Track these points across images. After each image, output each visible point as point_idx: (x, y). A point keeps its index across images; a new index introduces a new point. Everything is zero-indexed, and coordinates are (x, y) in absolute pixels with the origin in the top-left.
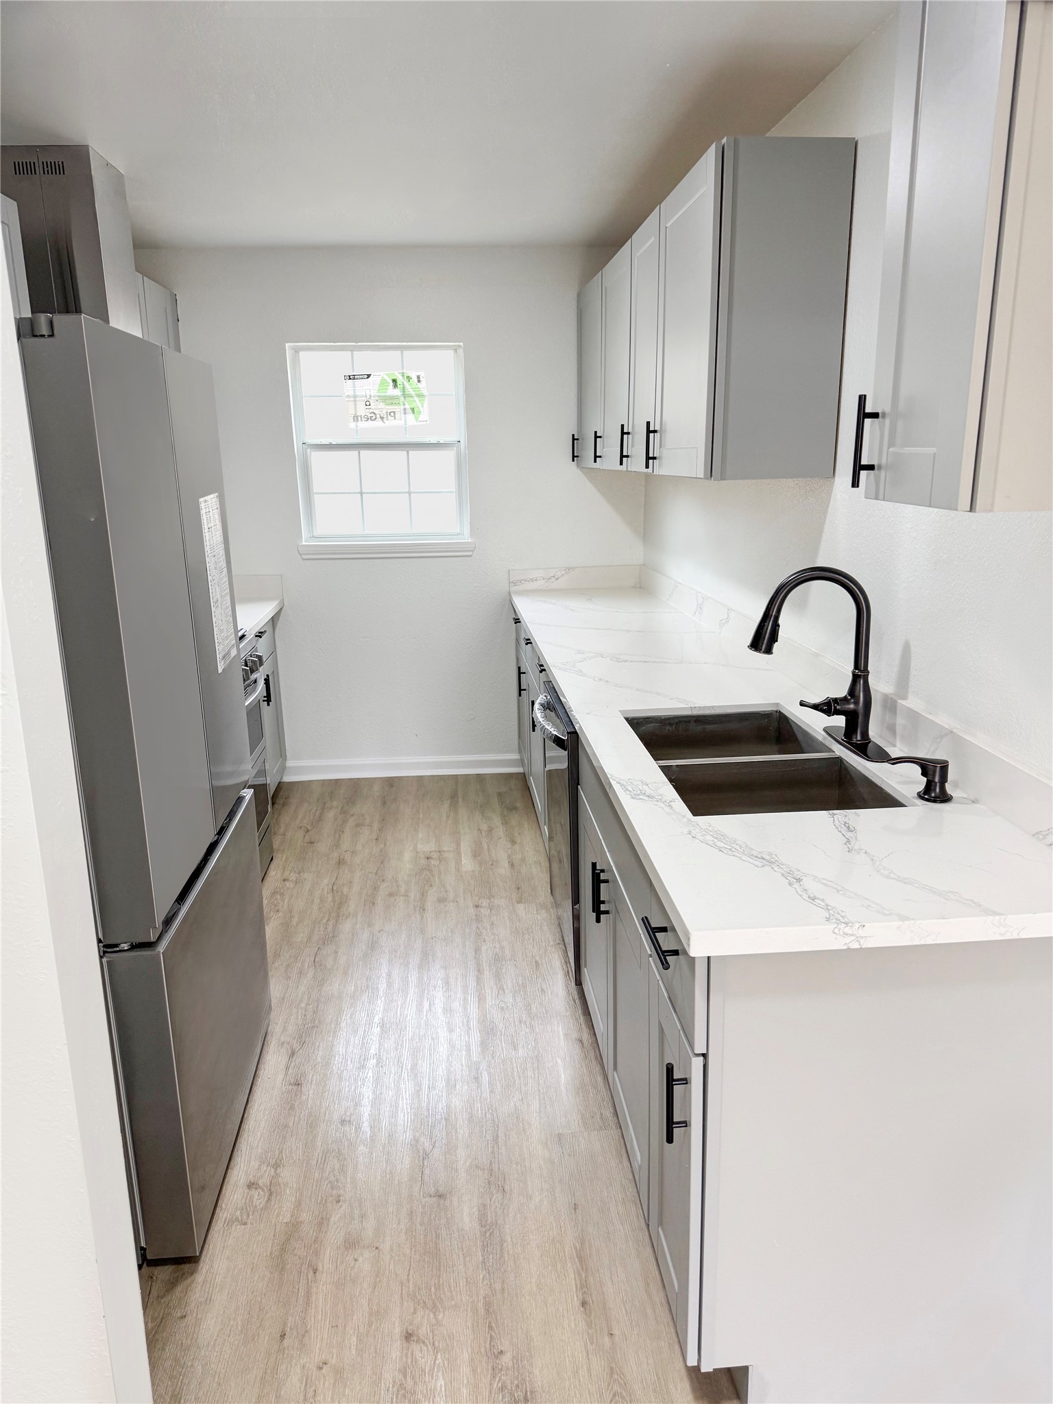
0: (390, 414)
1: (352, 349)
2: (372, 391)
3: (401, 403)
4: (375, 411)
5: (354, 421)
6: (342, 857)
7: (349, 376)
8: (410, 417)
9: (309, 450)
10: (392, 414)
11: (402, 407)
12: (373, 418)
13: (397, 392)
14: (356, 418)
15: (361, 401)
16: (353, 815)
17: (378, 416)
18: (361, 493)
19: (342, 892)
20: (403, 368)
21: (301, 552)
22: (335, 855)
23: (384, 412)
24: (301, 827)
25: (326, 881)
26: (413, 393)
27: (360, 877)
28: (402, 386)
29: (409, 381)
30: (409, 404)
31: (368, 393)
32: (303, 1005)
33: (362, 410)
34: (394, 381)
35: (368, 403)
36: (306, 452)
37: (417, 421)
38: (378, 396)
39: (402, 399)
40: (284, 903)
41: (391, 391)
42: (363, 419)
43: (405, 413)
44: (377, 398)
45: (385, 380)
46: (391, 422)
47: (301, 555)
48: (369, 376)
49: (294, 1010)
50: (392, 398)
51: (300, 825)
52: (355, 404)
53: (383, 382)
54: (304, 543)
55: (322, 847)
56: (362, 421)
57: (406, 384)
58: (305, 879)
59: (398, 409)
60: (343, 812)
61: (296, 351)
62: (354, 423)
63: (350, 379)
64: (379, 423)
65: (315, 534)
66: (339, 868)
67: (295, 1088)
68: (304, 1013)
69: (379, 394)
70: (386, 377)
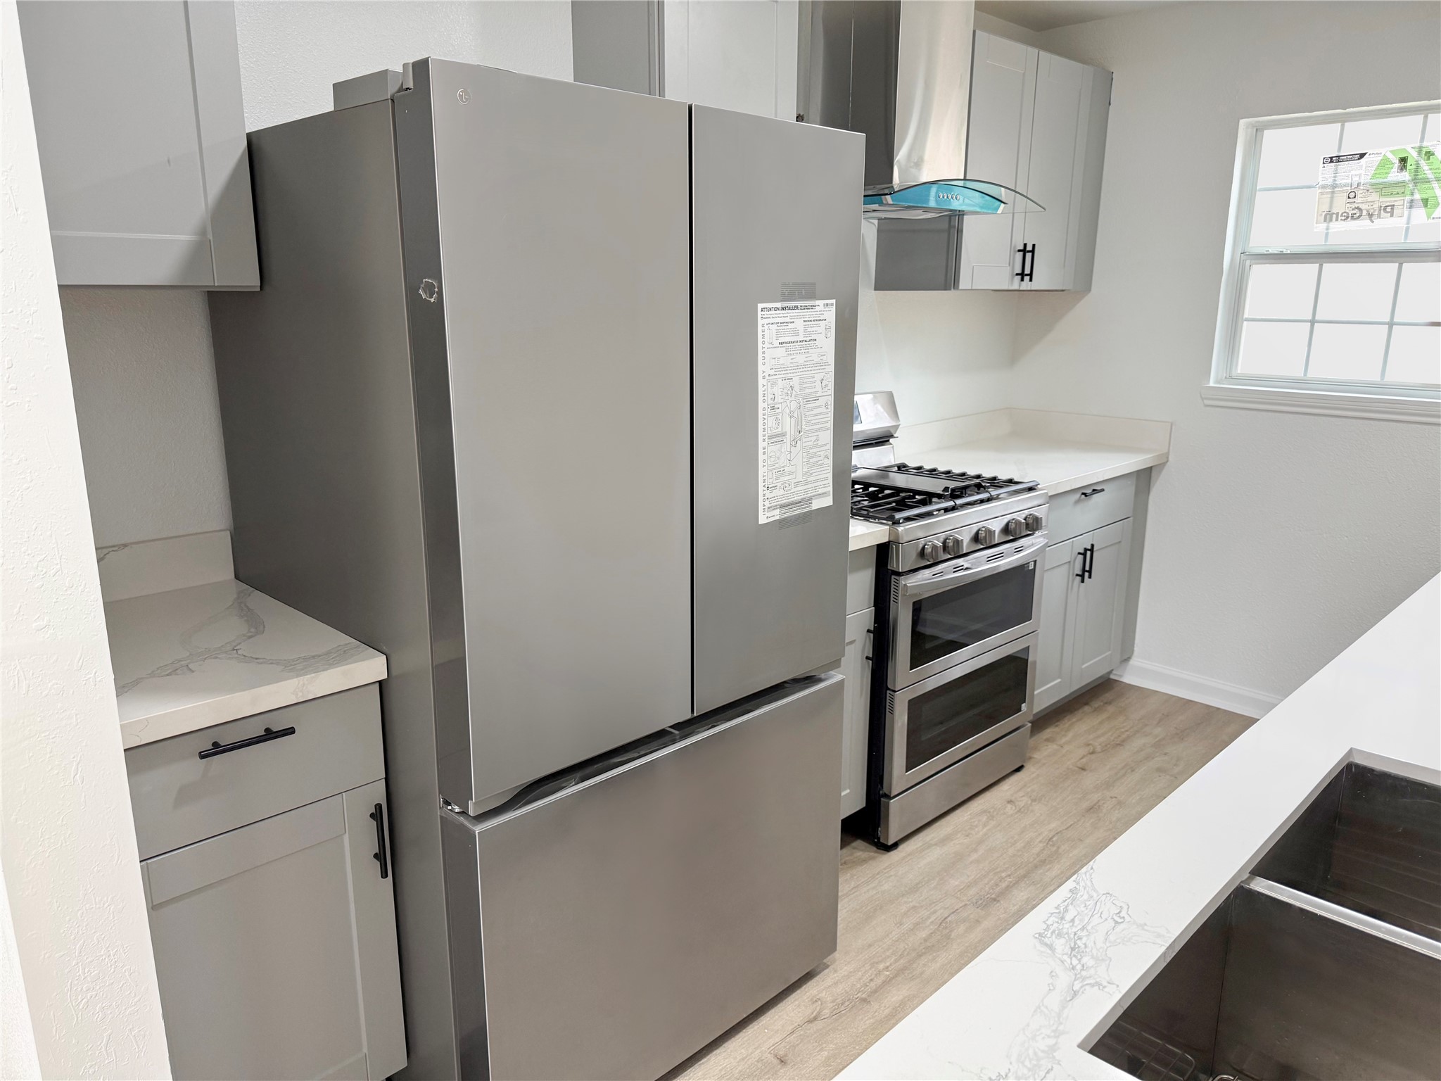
0: (1385, 209)
1: (1343, 120)
2: (1363, 177)
3: (1408, 192)
4: (1361, 206)
5: (1325, 221)
6: (1100, 803)
7: (1331, 158)
8: (1420, 214)
9: (1248, 262)
10: (1390, 210)
11: (1408, 198)
12: (1355, 216)
13: (1406, 176)
14: (1329, 217)
15: (1342, 192)
16: (1165, 754)
17: (1365, 213)
18: (1313, 322)
19: (1058, 848)
20: (1422, 139)
21: (1203, 396)
22: (1095, 797)
23: (1376, 206)
24: (1089, 745)
25: (1053, 825)
26: (1431, 176)
27: (1098, 839)
28: (1414, 167)
29: (1429, 159)
30: (1420, 193)
31: (1356, 179)
32: (881, 966)
33: (1341, 205)
34: (1403, 161)
35: (1352, 195)
36: (1244, 265)
37: (1429, 217)
38: (1371, 184)
39: (1411, 186)
40: (983, 828)
41: (1395, 175)
42: (1340, 218)
43: (1411, 207)
44: (1369, 187)
45: (1388, 159)
46: (1385, 222)
47: (1203, 399)
48: (1362, 156)
49: (867, 967)
50: (1397, 184)
51: (1091, 742)
52: (1332, 198)
53: (1384, 163)
54: (1212, 384)
55: (1089, 780)
56: (1337, 220)
57: (1423, 163)
58: (1032, 811)
59: (1400, 201)
60: (1158, 745)
61: (1259, 130)
62: (1325, 225)
63: (1331, 162)
64: (1364, 223)
65: (1234, 374)
66: (1083, 816)
67: (776, 1061)
68: (873, 976)
69: (1373, 181)
70: (1390, 156)
